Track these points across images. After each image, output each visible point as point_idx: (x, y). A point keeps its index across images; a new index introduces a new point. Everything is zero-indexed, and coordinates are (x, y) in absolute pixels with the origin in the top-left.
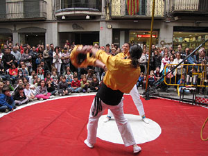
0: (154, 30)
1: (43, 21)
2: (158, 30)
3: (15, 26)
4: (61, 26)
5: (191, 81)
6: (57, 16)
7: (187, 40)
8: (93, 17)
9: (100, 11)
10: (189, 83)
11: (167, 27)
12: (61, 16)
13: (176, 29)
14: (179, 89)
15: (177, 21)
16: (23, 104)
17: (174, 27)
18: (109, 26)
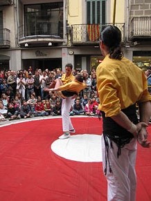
1: (7, 48)
4: (24, 53)
6: (21, 44)
8: (55, 44)
9: (62, 38)
12: (24, 44)
13: (135, 54)
15: (136, 46)
17: (134, 52)
18: (71, 52)
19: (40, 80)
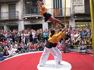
0: (66, 22)
1: (17, 20)
2: (68, 22)
3: (5, 23)
4: (25, 22)
5: (84, 43)
6: (24, 18)
7: (82, 26)
8: (39, 18)
10: (84, 45)
11: (72, 20)
13: (76, 21)
14: (79, 48)
15: (76, 18)
19: (32, 34)
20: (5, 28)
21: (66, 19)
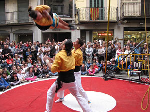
0: (110, 30)
1: (32, 25)
2: (113, 30)
3: (12, 29)
5: (137, 66)
7: (134, 37)
9: (72, 17)
10: (137, 68)
11: (119, 28)
13: (126, 29)
14: (129, 72)
15: (126, 24)
16: (17, 84)
17: (124, 28)
18: (78, 28)
20: (12, 37)
21: (110, 26)
